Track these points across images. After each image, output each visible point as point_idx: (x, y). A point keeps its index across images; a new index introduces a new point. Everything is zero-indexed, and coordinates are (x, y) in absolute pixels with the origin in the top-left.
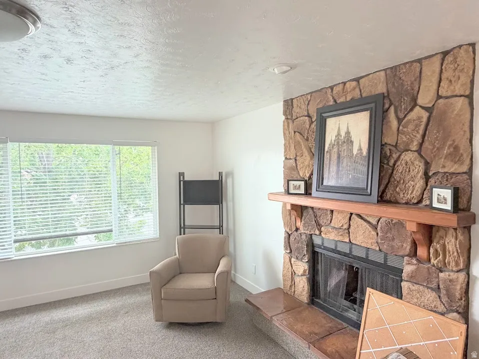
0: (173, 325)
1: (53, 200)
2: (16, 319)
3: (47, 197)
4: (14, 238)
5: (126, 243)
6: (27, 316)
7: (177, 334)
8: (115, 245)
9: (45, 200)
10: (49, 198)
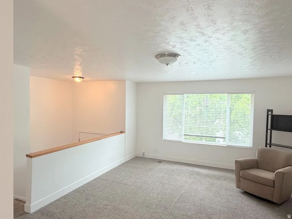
0: (246, 193)
1: (206, 121)
2: (182, 166)
3: (204, 120)
4: (184, 133)
5: (232, 146)
6: (185, 166)
7: (246, 197)
8: (226, 146)
9: (203, 121)
10: (205, 120)
